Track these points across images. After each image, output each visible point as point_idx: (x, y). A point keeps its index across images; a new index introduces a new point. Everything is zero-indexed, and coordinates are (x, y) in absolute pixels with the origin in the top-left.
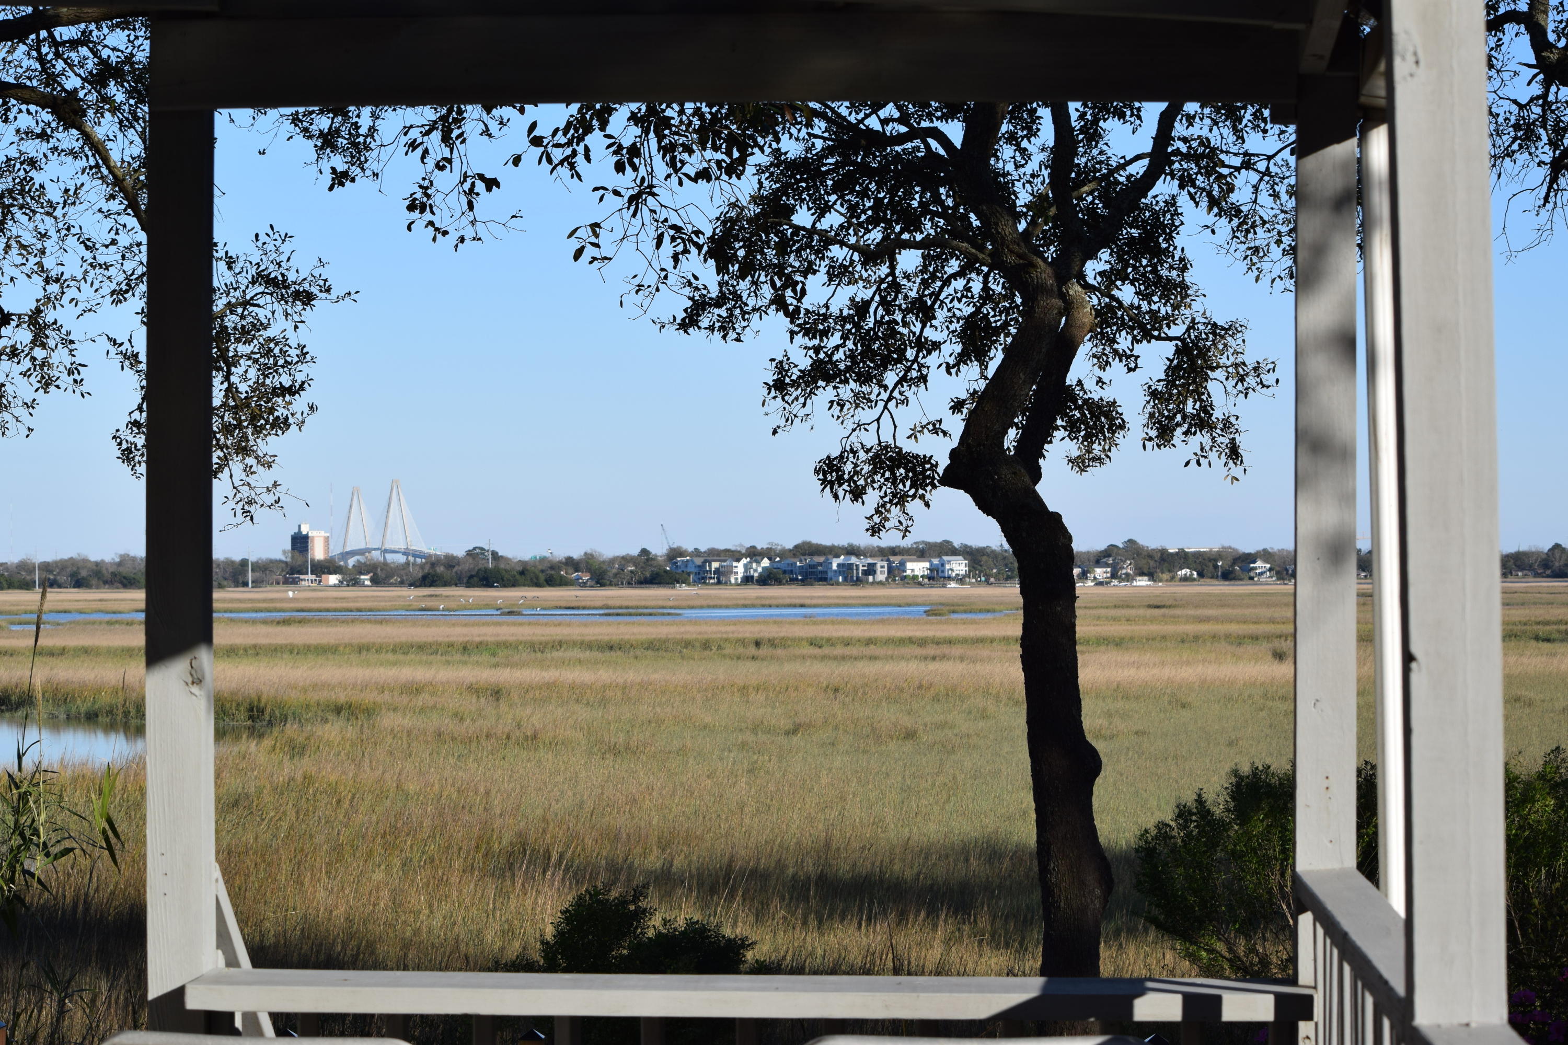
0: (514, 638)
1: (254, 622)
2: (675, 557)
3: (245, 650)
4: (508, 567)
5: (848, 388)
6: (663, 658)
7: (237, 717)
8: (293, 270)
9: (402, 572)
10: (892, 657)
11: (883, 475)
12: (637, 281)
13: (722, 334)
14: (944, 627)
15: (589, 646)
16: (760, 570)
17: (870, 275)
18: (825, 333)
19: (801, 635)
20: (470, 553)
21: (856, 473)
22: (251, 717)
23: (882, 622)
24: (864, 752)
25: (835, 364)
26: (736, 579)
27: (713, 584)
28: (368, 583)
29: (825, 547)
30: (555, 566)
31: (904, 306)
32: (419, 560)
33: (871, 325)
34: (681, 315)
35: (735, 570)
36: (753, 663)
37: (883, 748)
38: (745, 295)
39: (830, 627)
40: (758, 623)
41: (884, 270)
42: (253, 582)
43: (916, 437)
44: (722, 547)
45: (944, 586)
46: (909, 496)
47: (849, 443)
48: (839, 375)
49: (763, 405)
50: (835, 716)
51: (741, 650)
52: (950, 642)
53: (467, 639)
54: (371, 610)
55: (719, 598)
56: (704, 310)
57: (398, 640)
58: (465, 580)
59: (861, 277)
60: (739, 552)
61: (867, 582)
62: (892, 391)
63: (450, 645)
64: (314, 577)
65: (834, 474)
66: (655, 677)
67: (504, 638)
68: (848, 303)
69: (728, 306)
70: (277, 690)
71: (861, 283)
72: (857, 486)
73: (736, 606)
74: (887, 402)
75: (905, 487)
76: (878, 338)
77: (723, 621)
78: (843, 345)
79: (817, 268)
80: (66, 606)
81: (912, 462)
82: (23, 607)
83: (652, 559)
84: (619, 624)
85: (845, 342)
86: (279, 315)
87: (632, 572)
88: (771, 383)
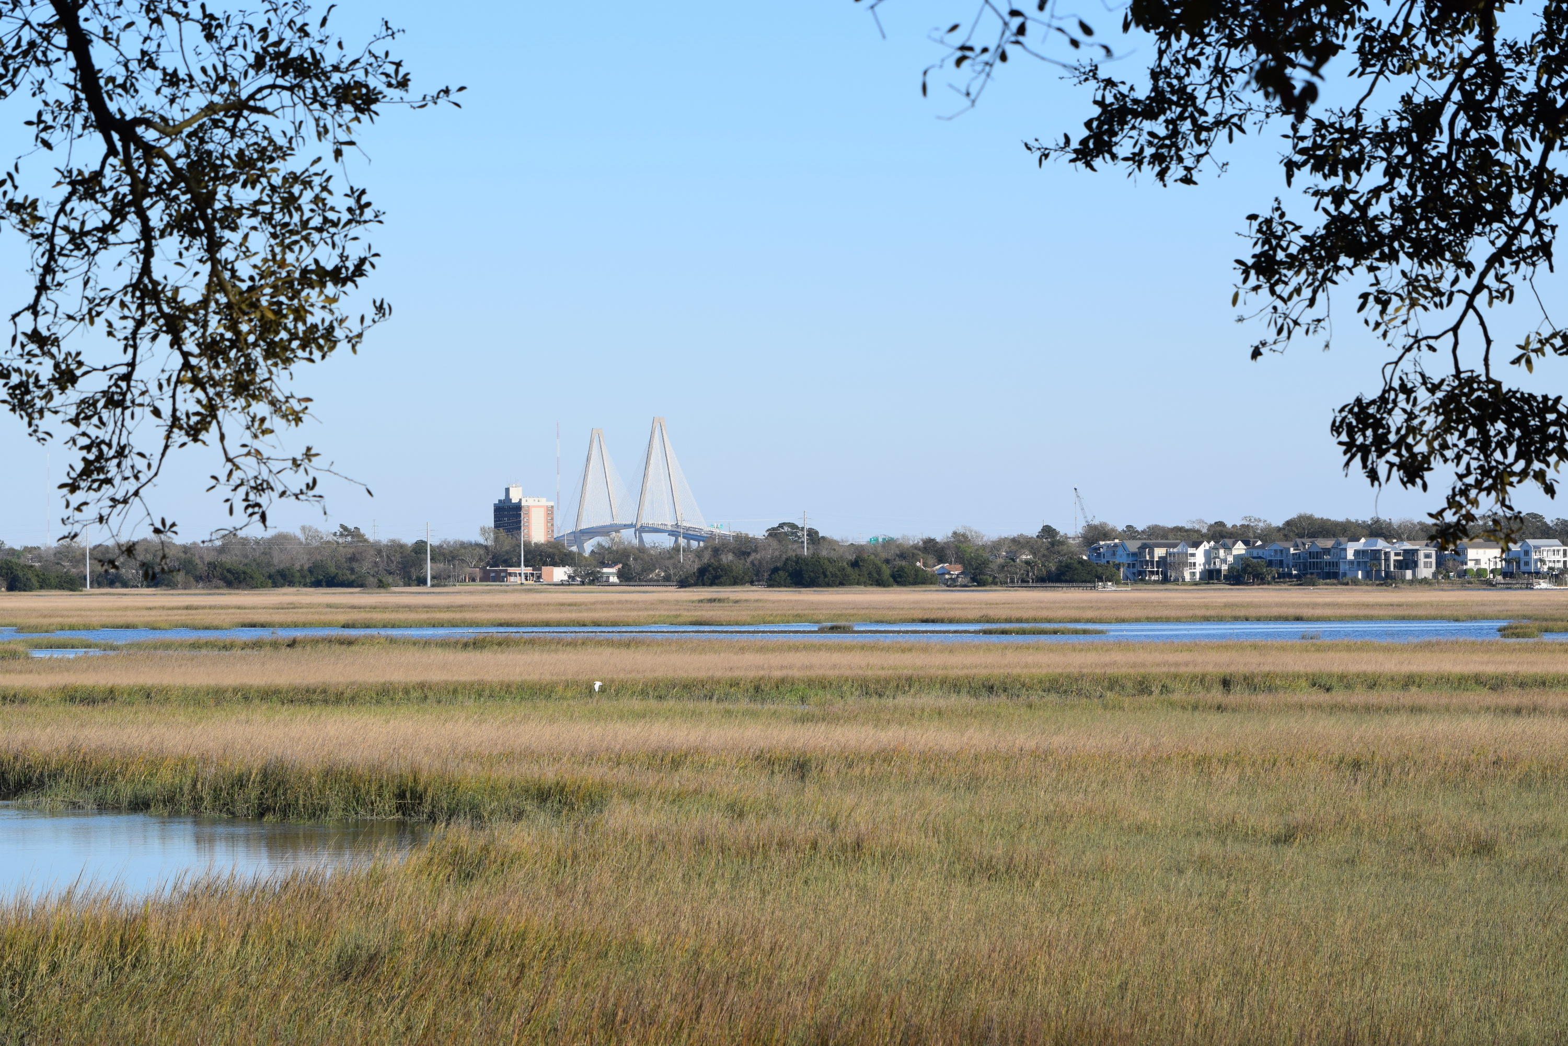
0: (837, 672)
1: (426, 644)
2: (1097, 541)
3: (407, 692)
4: (833, 555)
5: (1396, 268)
6: (1073, 707)
7: (379, 805)
8: (333, 43)
9: (669, 563)
10: (1447, 709)
11: (1463, 434)
12: (958, 39)
13: (1157, 169)
14: (1533, 657)
15: (954, 686)
16: (1230, 559)
17: (1441, 53)
18: (1355, 165)
19: (1296, 669)
20: (773, 533)
21: (1412, 430)
22: (399, 808)
23: (1428, 646)
24: (1406, 877)
25: (1371, 224)
26: (1193, 574)
27: (1155, 582)
28: (614, 579)
29: (1336, 524)
30: (906, 554)
31: (1507, 112)
32: (694, 544)
33: (1443, 149)
34: (1079, 133)
35: (1191, 560)
36: (1218, 716)
37: (1439, 870)
38: (1201, 95)
39: (1345, 655)
40: (1226, 648)
41: (1470, 42)
42: (433, 578)
43: (1529, 362)
44: (1170, 524)
45: (1529, 587)
46: (1513, 474)
47: (1398, 373)
48: (1380, 245)
49: (1235, 301)
50: (1354, 812)
51: (1200, 695)
52: (1544, 683)
53: (761, 673)
54: (615, 624)
55: (1166, 606)
56: (1123, 123)
57: (650, 675)
58: (766, 575)
59: (1424, 56)
60: (1198, 531)
61: (1403, 580)
62: (1483, 275)
63: (735, 683)
64: (529, 570)
65: (1369, 432)
66: (1058, 741)
67: (820, 672)
68: (1399, 107)
69: (1169, 115)
70: (445, 762)
71: (1424, 70)
72: (1413, 456)
73: (1194, 619)
74: (1472, 297)
75: (1505, 455)
76: (1455, 173)
77: (1172, 644)
78: (1388, 188)
79: (1339, 42)
80: (131, 618)
81: (1520, 410)
82: (59, 620)
83: (1062, 543)
84: (1006, 647)
85: (1391, 182)
86: (309, 129)
87: (1027, 563)
88: (1250, 262)
